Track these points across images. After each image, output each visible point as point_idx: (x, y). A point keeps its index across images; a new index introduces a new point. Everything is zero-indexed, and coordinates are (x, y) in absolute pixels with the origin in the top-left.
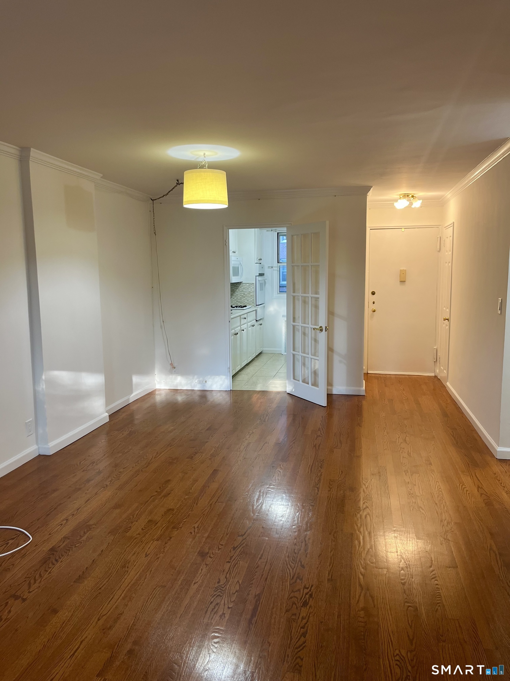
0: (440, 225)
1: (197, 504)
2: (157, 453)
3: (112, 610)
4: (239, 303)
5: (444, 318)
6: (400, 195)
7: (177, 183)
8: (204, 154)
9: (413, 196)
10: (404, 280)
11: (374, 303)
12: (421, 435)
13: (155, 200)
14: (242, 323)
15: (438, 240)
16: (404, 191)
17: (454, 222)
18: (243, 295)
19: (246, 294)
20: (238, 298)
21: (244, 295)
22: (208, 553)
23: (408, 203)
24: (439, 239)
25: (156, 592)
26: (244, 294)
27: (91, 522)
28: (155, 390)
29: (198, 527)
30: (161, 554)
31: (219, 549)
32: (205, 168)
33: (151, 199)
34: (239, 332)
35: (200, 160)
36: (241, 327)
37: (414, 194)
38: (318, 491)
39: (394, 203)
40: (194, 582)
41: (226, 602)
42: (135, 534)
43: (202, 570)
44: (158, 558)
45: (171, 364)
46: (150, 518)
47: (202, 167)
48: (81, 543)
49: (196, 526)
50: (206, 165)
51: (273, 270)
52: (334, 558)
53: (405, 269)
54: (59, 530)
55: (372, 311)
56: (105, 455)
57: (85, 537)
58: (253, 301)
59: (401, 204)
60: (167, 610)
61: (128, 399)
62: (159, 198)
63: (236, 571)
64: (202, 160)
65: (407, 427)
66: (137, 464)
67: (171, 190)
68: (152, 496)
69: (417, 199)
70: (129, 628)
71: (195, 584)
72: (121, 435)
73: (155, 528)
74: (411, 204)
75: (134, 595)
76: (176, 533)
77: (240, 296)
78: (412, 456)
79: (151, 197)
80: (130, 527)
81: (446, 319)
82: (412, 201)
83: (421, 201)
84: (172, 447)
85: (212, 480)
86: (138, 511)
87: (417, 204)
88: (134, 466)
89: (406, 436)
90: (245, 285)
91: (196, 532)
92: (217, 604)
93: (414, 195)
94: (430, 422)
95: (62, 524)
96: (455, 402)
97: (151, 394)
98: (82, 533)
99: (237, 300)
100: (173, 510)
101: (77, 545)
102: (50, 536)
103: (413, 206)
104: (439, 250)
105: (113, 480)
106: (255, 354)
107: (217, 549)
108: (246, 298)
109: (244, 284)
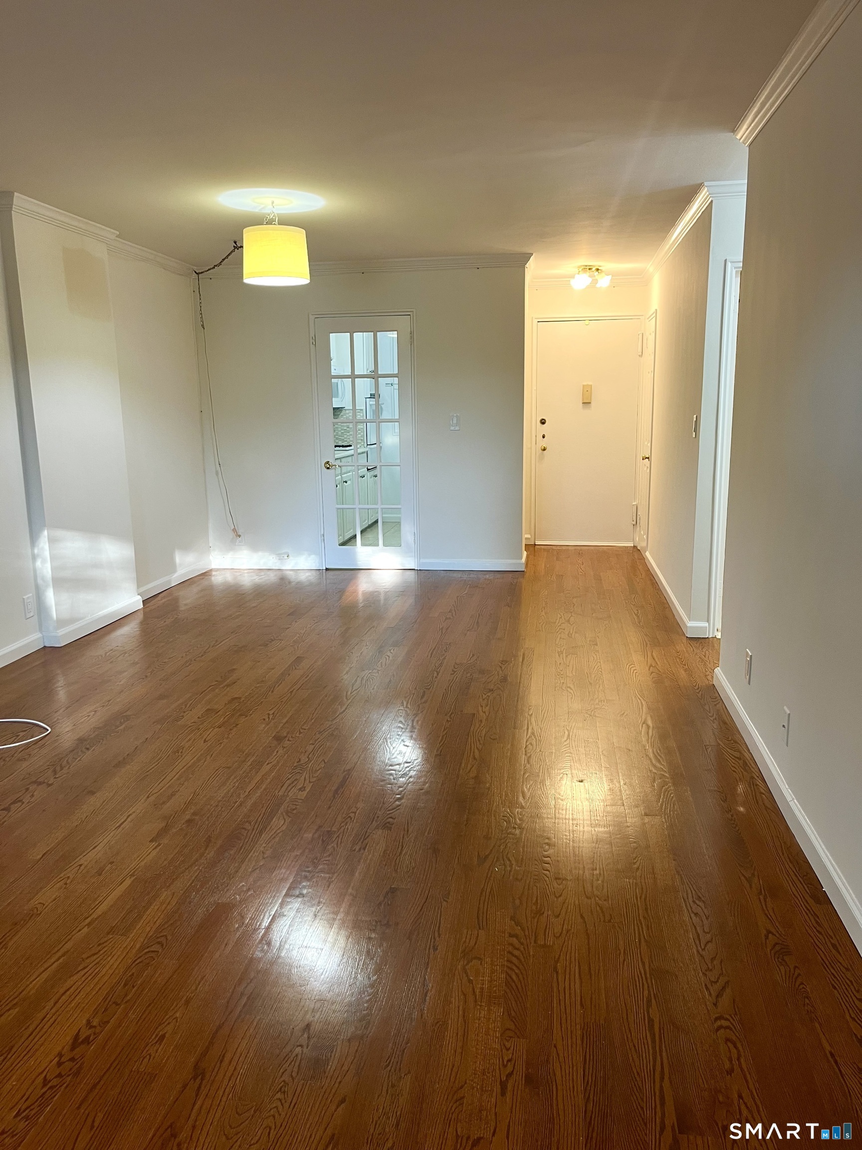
0: (643, 316)
1: (272, 692)
2: (217, 641)
3: (164, 789)
4: (340, 442)
5: (643, 455)
6: (579, 267)
7: (234, 246)
8: (273, 203)
9: (598, 270)
10: (589, 402)
11: (544, 437)
12: (592, 614)
13: (202, 273)
14: (343, 472)
15: (639, 338)
16: (583, 261)
17: (656, 310)
18: (345, 428)
19: (350, 427)
20: (338, 433)
21: (348, 429)
22: (286, 737)
23: (590, 280)
24: (640, 336)
25: (219, 773)
26: (348, 427)
27: (128, 713)
28: (211, 570)
29: (273, 714)
30: (225, 740)
31: (300, 733)
32: (274, 224)
33: (196, 272)
34: (339, 484)
35: (267, 211)
36: (342, 477)
37: (600, 266)
38: (438, 675)
39: (569, 280)
40: (267, 763)
41: (307, 777)
42: (189, 723)
43: (277, 752)
44: (221, 743)
45: (233, 530)
46: (208, 707)
47: (270, 222)
48: (118, 732)
49: (271, 712)
50: (275, 220)
51: (394, 389)
52: (446, 737)
53: (590, 383)
54: (86, 720)
55: (542, 450)
56: (140, 645)
57: (121, 728)
58: (362, 438)
59: (581, 282)
60: (233, 787)
61: (169, 582)
62: (208, 271)
63: (321, 751)
64: (269, 212)
65: (575, 607)
66: (188, 653)
67: (225, 258)
68: (210, 686)
69: (603, 274)
70: (187, 802)
71: (268, 764)
72: (162, 622)
73: (215, 716)
74: (595, 282)
75: (191, 776)
76: (244, 720)
77: (342, 430)
78: (573, 637)
79: (195, 268)
80: (183, 716)
81: (646, 458)
82: (597, 277)
83: (610, 277)
84: (238, 634)
85: (294, 668)
86: (191, 702)
87: (604, 281)
88: (184, 655)
89: (572, 616)
90: (349, 413)
91: (271, 718)
92: (296, 780)
93: (600, 268)
94: (610, 599)
95: (89, 716)
96: (652, 577)
97: (206, 574)
98: (118, 723)
99: (336, 436)
100: (240, 698)
101: (112, 735)
102: (75, 727)
103: (598, 286)
104: (640, 354)
105: (154, 670)
106: (367, 521)
107: (298, 733)
108: (351, 433)
109: (347, 412)
